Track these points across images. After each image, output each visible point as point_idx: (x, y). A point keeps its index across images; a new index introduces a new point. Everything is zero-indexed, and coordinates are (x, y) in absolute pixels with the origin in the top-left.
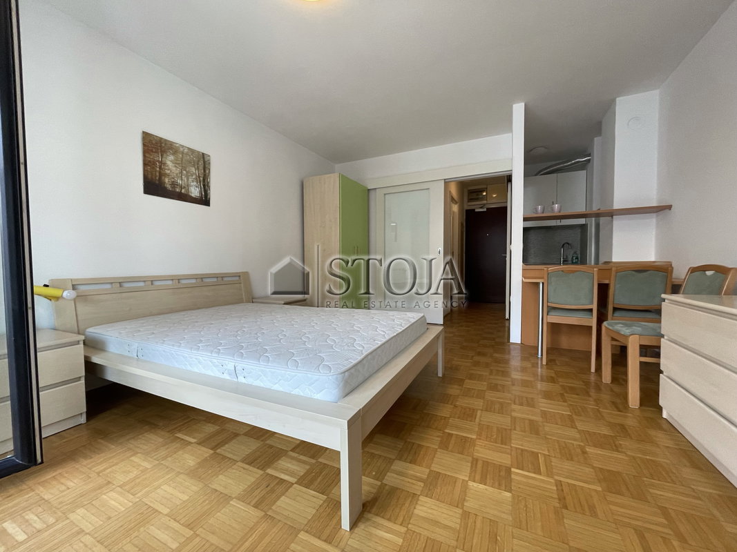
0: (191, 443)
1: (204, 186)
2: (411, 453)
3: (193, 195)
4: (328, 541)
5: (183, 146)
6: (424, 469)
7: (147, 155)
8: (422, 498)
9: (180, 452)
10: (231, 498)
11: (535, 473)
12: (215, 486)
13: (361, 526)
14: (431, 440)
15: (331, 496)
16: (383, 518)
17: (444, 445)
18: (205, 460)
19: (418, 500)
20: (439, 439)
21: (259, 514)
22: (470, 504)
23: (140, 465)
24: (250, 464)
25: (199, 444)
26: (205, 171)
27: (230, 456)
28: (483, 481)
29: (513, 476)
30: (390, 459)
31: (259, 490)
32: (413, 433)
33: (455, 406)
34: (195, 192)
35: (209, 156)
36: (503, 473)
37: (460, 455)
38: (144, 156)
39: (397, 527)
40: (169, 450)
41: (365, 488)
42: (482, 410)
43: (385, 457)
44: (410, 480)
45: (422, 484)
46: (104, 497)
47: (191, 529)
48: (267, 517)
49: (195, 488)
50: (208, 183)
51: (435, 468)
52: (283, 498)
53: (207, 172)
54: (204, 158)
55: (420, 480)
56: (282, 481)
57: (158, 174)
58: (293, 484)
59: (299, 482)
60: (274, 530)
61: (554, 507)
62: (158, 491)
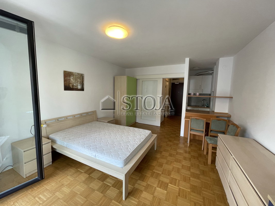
0: (82, 172)
1: (82, 84)
2: (143, 178)
3: (79, 88)
4: (119, 203)
5: (76, 73)
6: (145, 183)
7: (65, 78)
8: (144, 192)
9: (80, 175)
10: (95, 190)
11: (174, 185)
12: (90, 186)
13: (128, 199)
14: (148, 174)
15: (121, 190)
16: (133, 197)
17: (152, 176)
18: (87, 178)
19: (142, 192)
20: (151, 173)
21: (103, 195)
22: (156, 194)
23: (70, 179)
24: (99, 180)
25: (85, 173)
26: (82, 80)
27: (93, 177)
28: (160, 188)
29: (168, 186)
30: (137, 179)
31: (102, 188)
32: (144, 171)
33: (158, 162)
34: (79, 87)
35: (84, 74)
36: (166, 185)
37: (156, 179)
38: (64, 78)
39: (136, 200)
40: (77, 175)
41: (129, 188)
42: (165, 164)
43: (136, 179)
44: (141, 186)
45: (144, 188)
46: (62, 189)
47: (86, 198)
48: (104, 196)
49: (85, 187)
50: (83, 83)
51: (149, 183)
52: (108, 191)
53: (83, 80)
54: (82, 76)
55: (144, 186)
56: (108, 185)
57: (68, 83)
58: (111, 186)
59: (113, 186)
60: (106, 199)
61: (176, 195)
62: (76, 187)
